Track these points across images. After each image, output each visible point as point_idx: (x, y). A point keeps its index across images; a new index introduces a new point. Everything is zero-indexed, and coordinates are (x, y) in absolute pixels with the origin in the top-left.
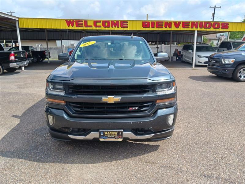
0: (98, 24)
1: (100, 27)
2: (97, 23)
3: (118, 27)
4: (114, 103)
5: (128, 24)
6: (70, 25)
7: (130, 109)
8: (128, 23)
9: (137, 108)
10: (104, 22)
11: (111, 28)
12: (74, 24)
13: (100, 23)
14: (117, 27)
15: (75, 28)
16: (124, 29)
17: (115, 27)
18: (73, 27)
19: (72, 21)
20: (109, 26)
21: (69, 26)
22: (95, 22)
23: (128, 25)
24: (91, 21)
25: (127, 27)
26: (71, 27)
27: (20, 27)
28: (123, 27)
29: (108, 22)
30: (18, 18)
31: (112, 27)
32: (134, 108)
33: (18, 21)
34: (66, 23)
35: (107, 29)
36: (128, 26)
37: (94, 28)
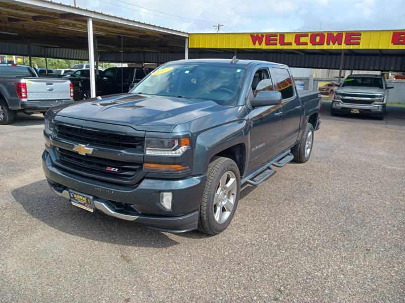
0: (302, 40)
1: (306, 44)
2: (301, 38)
3: (340, 44)
4: (85, 154)
5: (362, 37)
6: (257, 42)
7: (108, 169)
8: (360, 35)
9: (117, 170)
10: (314, 36)
11: (325, 47)
12: (262, 41)
13: (307, 37)
14: (336, 44)
15: (264, 46)
16: (352, 47)
17: (334, 44)
18: (260, 45)
19: (260, 35)
20: (321, 43)
21: (254, 44)
22: (298, 36)
23: (360, 39)
24: (291, 35)
25: (358, 44)
26: (257, 46)
27: (189, 47)
28: (350, 45)
29: (321, 35)
30: (189, 34)
31: (328, 44)
32: (113, 169)
33: (188, 38)
34: (251, 38)
35: (317, 47)
36: (361, 41)
37: (294, 47)
